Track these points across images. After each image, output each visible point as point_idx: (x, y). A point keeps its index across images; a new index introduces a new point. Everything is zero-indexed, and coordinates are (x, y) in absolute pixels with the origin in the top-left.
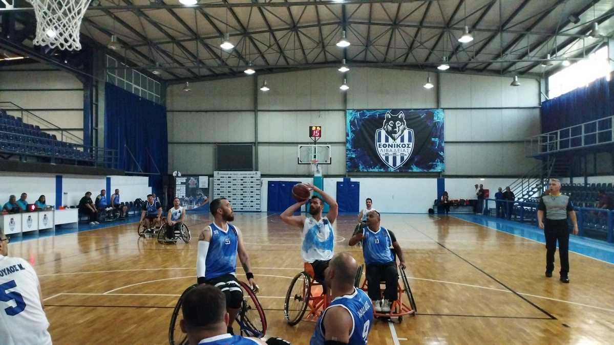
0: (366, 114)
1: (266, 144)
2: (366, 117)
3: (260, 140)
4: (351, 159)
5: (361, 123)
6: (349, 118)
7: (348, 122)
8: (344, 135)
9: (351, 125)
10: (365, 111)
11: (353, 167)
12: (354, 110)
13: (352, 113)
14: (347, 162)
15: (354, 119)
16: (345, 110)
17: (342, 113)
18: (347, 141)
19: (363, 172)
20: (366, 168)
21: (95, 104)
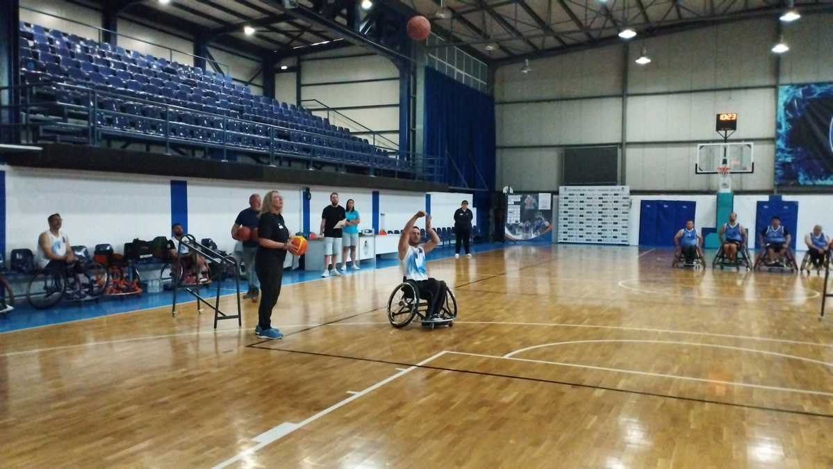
0: (813, 91)
1: (639, 145)
2: (815, 96)
3: (629, 139)
4: (784, 165)
5: (803, 106)
6: (783, 98)
7: (781, 104)
8: (773, 127)
9: (785, 110)
10: (813, 86)
11: (787, 178)
12: (792, 85)
13: (788, 91)
14: (776, 169)
15: (793, 100)
16: (775, 87)
17: (770, 92)
18: (778, 136)
19: (805, 185)
20: (811, 179)
21: (413, 97)
